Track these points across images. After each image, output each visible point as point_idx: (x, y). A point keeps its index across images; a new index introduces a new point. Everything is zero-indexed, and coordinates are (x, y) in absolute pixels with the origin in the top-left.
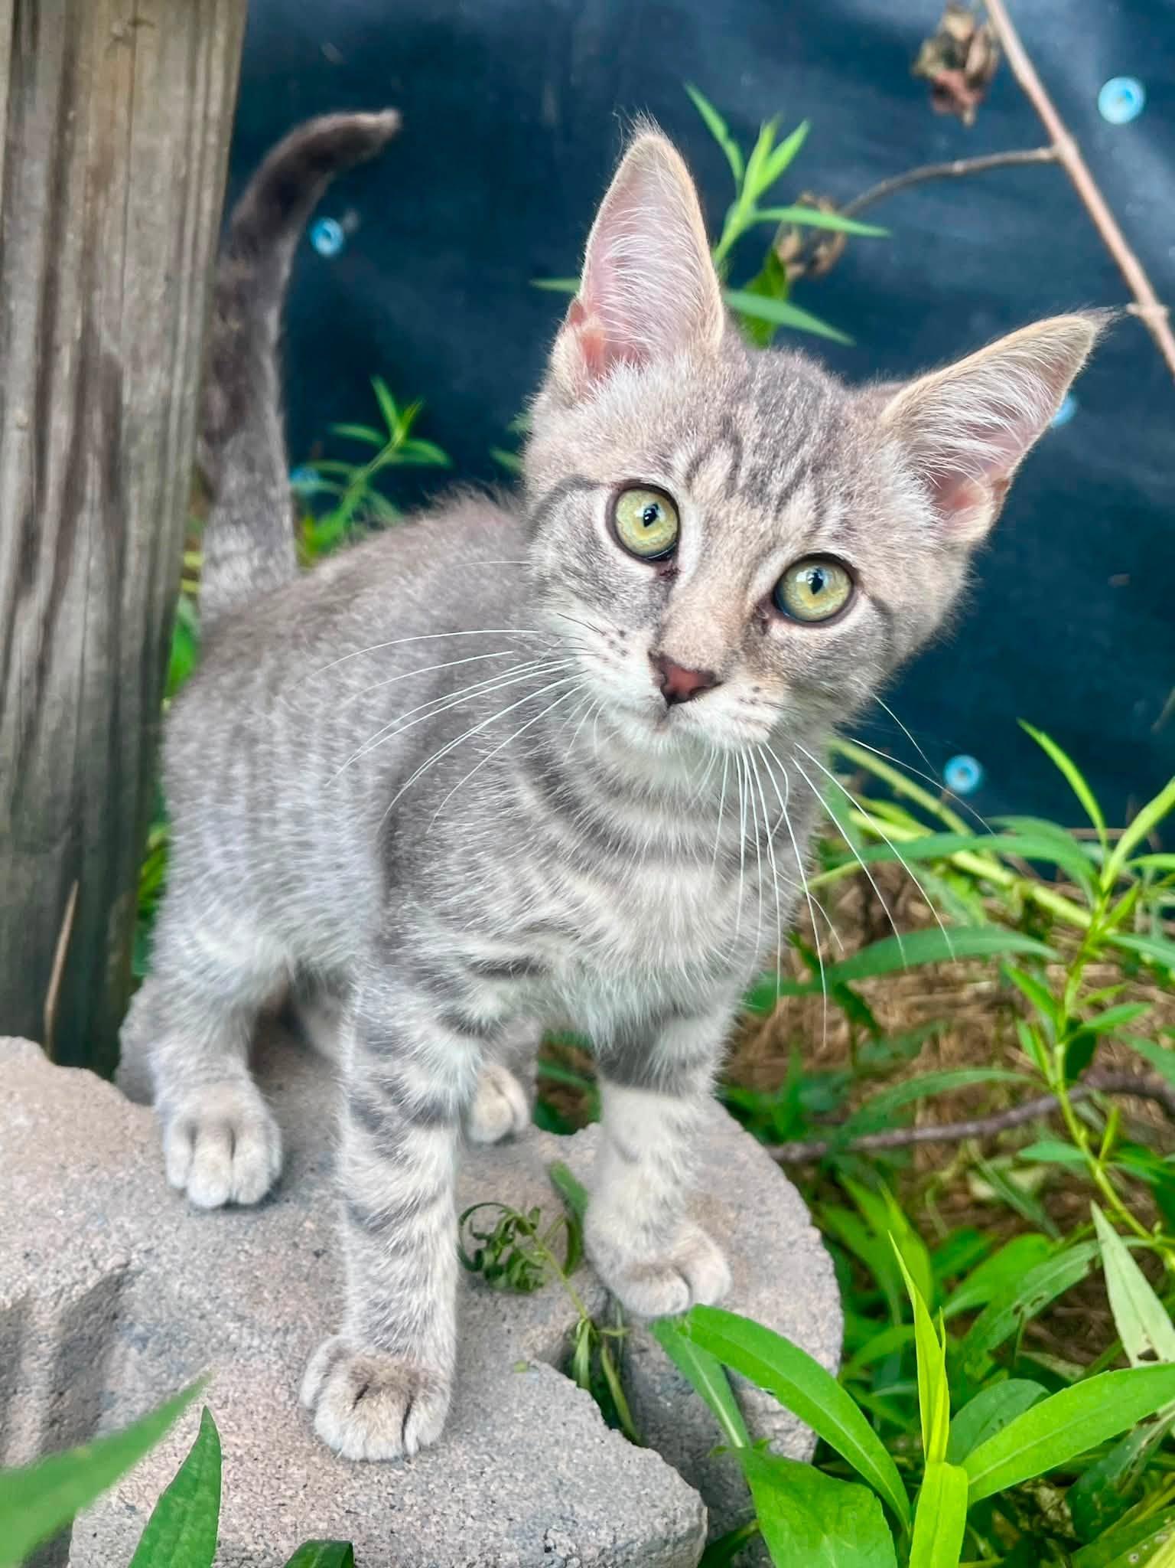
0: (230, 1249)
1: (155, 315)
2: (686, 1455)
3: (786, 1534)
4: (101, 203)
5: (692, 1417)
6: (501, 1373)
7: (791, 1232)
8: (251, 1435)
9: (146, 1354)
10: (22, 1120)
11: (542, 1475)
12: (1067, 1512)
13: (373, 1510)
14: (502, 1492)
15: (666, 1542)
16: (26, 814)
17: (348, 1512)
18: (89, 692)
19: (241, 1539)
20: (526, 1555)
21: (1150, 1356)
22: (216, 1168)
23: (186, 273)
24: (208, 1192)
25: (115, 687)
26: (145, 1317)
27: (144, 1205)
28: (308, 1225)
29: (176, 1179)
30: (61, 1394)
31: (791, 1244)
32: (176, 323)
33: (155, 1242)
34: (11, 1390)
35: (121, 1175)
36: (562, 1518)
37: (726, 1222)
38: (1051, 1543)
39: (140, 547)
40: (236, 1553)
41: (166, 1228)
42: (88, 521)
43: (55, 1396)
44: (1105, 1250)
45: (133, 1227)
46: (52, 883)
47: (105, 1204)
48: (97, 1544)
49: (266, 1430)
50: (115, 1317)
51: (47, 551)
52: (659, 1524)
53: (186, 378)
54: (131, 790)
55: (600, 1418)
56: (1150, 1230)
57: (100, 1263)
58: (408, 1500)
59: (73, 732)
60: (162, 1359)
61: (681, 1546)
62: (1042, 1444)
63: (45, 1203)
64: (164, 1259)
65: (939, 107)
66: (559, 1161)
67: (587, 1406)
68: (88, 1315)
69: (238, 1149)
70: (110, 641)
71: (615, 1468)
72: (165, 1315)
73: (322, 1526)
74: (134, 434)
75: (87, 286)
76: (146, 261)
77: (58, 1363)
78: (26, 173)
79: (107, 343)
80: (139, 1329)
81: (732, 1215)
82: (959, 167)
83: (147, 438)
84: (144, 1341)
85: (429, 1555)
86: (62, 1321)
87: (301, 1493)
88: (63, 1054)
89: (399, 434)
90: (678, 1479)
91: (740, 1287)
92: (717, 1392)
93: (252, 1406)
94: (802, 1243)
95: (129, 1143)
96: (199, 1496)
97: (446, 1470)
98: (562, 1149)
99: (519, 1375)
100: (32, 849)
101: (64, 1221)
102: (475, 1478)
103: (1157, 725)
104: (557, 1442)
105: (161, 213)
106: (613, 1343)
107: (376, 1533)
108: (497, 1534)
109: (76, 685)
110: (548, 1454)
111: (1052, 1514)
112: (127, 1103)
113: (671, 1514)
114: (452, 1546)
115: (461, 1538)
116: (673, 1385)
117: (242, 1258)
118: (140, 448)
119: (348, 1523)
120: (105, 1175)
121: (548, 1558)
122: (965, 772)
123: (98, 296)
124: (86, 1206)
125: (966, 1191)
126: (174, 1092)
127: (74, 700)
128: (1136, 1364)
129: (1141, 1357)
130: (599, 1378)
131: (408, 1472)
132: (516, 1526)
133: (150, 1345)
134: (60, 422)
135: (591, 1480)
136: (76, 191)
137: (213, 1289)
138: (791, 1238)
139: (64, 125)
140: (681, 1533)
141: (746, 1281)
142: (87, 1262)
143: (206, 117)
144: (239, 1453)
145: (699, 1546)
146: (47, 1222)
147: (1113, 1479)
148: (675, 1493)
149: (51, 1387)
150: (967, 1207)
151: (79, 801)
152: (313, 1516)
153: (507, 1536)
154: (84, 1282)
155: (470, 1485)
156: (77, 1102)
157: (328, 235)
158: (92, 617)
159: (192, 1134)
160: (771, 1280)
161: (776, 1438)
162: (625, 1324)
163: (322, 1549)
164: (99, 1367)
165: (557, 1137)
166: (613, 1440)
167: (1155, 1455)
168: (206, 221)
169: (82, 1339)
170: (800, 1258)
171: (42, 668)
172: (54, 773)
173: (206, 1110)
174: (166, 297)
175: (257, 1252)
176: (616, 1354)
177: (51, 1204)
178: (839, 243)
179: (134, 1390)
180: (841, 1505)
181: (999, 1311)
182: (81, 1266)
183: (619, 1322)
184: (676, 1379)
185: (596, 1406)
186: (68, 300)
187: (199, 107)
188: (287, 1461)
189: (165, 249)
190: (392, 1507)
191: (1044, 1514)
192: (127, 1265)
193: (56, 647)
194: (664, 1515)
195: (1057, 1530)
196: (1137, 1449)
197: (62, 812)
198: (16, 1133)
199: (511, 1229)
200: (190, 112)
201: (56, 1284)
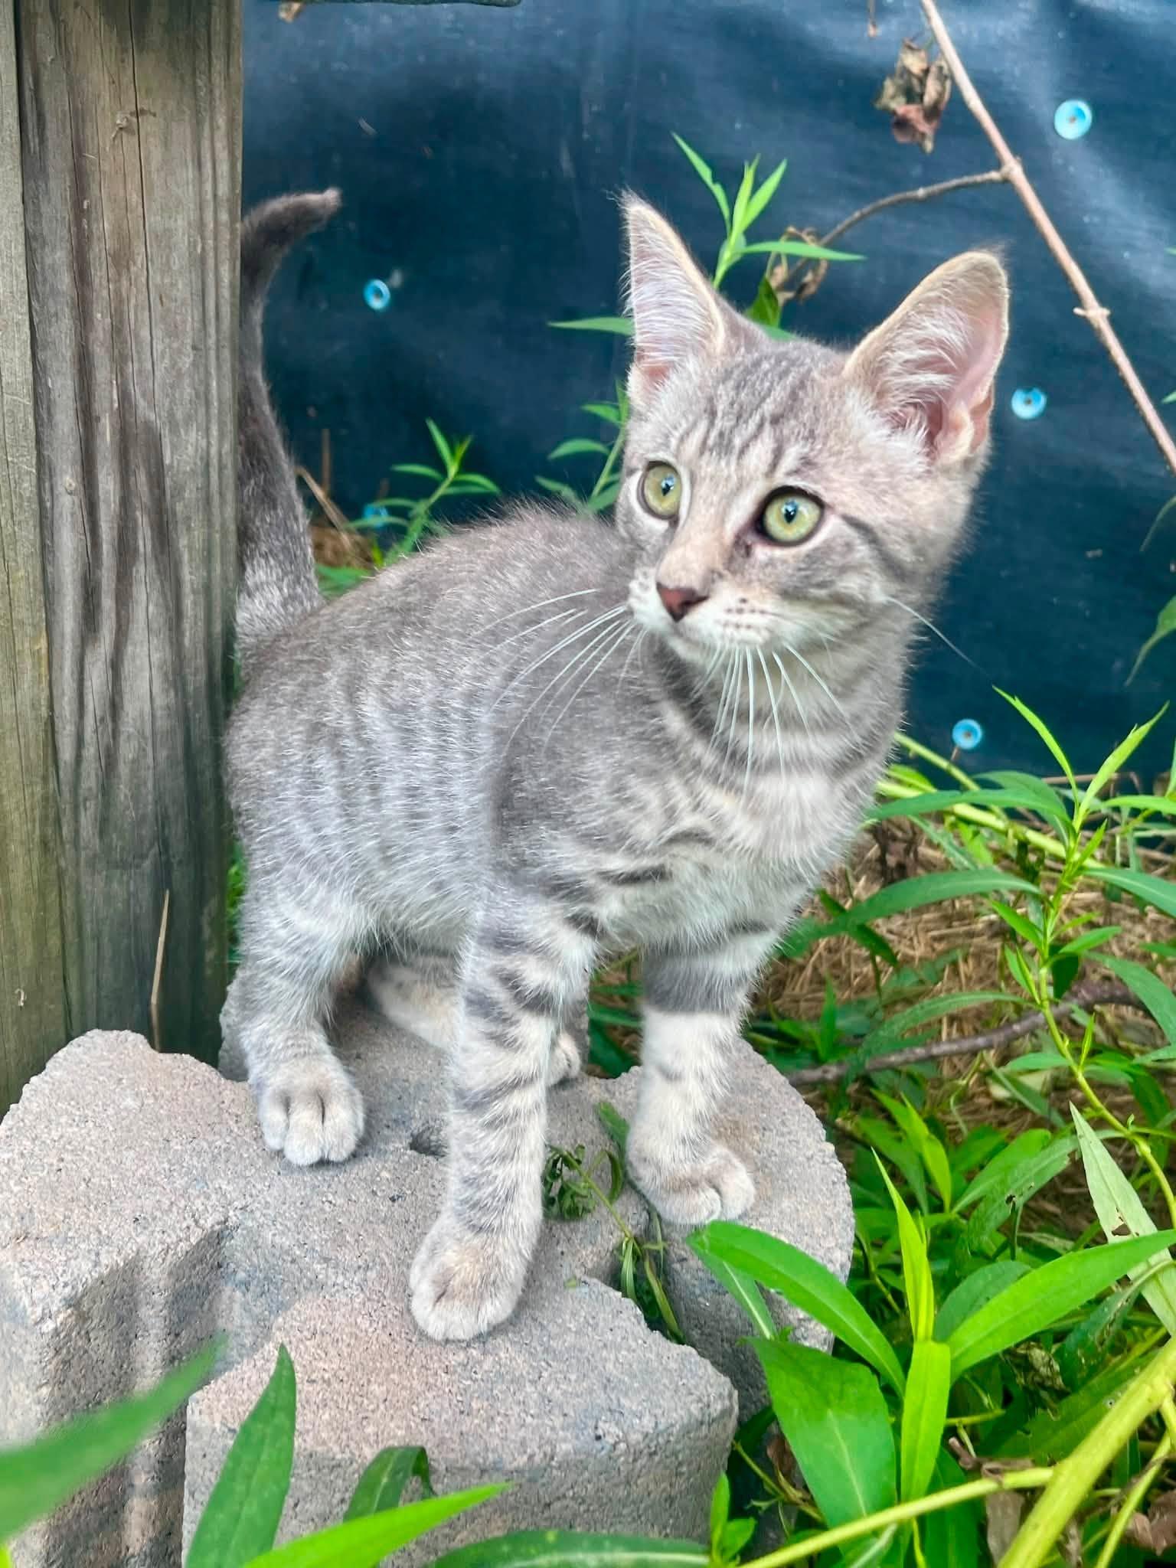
0: (316, 1201)
1: (187, 381)
2: (726, 1345)
3: (796, 1411)
4: (125, 283)
5: (728, 1313)
6: (555, 1291)
7: (809, 1148)
8: (337, 1360)
9: (249, 1296)
10: (130, 1102)
11: (591, 1375)
12: (1057, 1367)
13: (444, 1416)
14: (558, 1393)
15: (702, 1423)
16: (114, 836)
17: (423, 1420)
18: (162, 724)
19: (330, 1450)
20: (578, 1444)
21: (1122, 1231)
22: (310, 1131)
23: (212, 341)
24: (304, 1153)
25: (185, 718)
26: (246, 1265)
27: (239, 1169)
28: (385, 1174)
29: (273, 1142)
30: (177, 1335)
31: (809, 1159)
32: (208, 386)
33: (250, 1200)
34: (132, 1336)
35: (218, 1143)
36: (610, 1410)
37: (752, 1143)
38: (1044, 1394)
39: (194, 592)
40: (326, 1462)
41: (259, 1186)
42: (143, 572)
43: (172, 1337)
44: (1083, 1143)
45: (230, 1188)
46: (145, 894)
47: (204, 1170)
48: (206, 1463)
49: (350, 1355)
50: (220, 1266)
51: (108, 603)
52: (695, 1409)
53: (222, 435)
54: (210, 807)
55: (643, 1322)
56: (1125, 1124)
57: (202, 1222)
58: (475, 1405)
59: (150, 760)
60: (263, 1300)
61: (715, 1425)
62: (1016, 1318)
63: (152, 1173)
64: (258, 1214)
65: (901, 139)
66: (604, 1103)
67: (630, 1313)
68: (194, 1267)
69: (328, 1114)
70: (176, 677)
71: (656, 1364)
72: (262, 1262)
73: (400, 1433)
74: (179, 490)
75: (120, 361)
76: (173, 332)
77: (171, 1309)
78: (48, 261)
79: (143, 409)
80: (241, 1275)
81: (757, 1137)
82: (921, 192)
83: (190, 493)
84: (246, 1285)
85: (494, 1450)
86: (170, 1274)
87: (382, 1407)
88: (168, 1041)
89: (453, 469)
90: (711, 1369)
91: (764, 1199)
92: (748, 1292)
93: (337, 1335)
94: (818, 1157)
95: (226, 1115)
96: (276, 1421)
97: (508, 1377)
98: (608, 1091)
99: (571, 1291)
100: (123, 865)
101: (168, 1188)
102: (533, 1382)
103: (1129, 681)
104: (605, 1346)
105: (183, 288)
106: (655, 1256)
107: (447, 1435)
108: (553, 1429)
109: (147, 718)
110: (597, 1358)
111: (1043, 1370)
112: (223, 1080)
113: (705, 1399)
114: (514, 1441)
115: (522, 1433)
116: (710, 1287)
117: (327, 1206)
118: (185, 504)
119: (423, 1429)
120: (205, 1145)
121: (598, 1445)
122: (969, 733)
123: (131, 368)
124: (189, 1173)
125: (988, 1094)
126: (267, 1067)
127: (148, 732)
128: (1112, 1239)
129: (1114, 1233)
130: (645, 1286)
131: (475, 1381)
132: (569, 1420)
133: (252, 1288)
134: (108, 485)
135: (635, 1376)
136: (99, 275)
137: (301, 1237)
138: (809, 1153)
139: (80, 214)
140: (715, 1415)
141: (769, 1193)
142: (190, 1222)
143: (215, 196)
144: (326, 1376)
145: (732, 1424)
146: (153, 1190)
147: (1094, 1337)
148: (708, 1381)
149: (167, 1330)
150: (989, 1107)
151: (162, 820)
152: (392, 1425)
153: (563, 1429)
154: (188, 1239)
155: (529, 1388)
156: (178, 1083)
157: (378, 294)
158: (156, 657)
159: (286, 1103)
160: (792, 1190)
161: (800, 1325)
162: (664, 1239)
163: (396, 1454)
164: (209, 1309)
165: (603, 1081)
166: (654, 1341)
167: (1130, 1314)
168: (226, 293)
169: (191, 1287)
170: (817, 1170)
171: (115, 706)
172: (136, 797)
173: (296, 1082)
174: (195, 364)
175: (340, 1201)
176: (658, 1265)
177: (157, 1173)
178: (822, 270)
179: (242, 1327)
180: (843, 1383)
181: (994, 1201)
182: (184, 1225)
183: (659, 1237)
184: (712, 1282)
185: (639, 1312)
186: (103, 373)
187: (208, 187)
188: (369, 1381)
189: (190, 321)
190: (462, 1412)
191: (1037, 1371)
192: (226, 1220)
193: (126, 687)
194: (700, 1400)
195: (1049, 1383)
196: (1114, 1310)
197: (147, 832)
198: (124, 1114)
199: (559, 1165)
200: (200, 193)
201: (162, 1243)
